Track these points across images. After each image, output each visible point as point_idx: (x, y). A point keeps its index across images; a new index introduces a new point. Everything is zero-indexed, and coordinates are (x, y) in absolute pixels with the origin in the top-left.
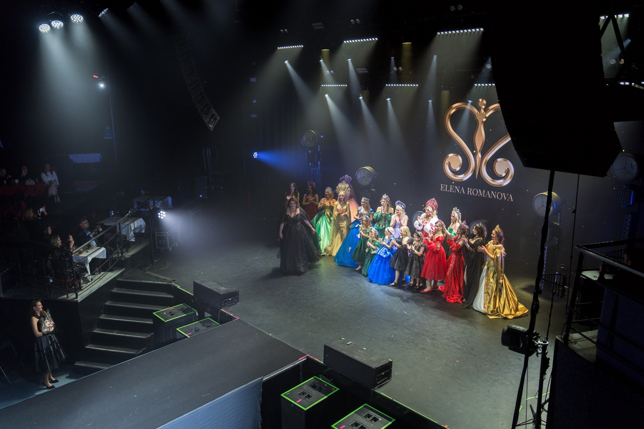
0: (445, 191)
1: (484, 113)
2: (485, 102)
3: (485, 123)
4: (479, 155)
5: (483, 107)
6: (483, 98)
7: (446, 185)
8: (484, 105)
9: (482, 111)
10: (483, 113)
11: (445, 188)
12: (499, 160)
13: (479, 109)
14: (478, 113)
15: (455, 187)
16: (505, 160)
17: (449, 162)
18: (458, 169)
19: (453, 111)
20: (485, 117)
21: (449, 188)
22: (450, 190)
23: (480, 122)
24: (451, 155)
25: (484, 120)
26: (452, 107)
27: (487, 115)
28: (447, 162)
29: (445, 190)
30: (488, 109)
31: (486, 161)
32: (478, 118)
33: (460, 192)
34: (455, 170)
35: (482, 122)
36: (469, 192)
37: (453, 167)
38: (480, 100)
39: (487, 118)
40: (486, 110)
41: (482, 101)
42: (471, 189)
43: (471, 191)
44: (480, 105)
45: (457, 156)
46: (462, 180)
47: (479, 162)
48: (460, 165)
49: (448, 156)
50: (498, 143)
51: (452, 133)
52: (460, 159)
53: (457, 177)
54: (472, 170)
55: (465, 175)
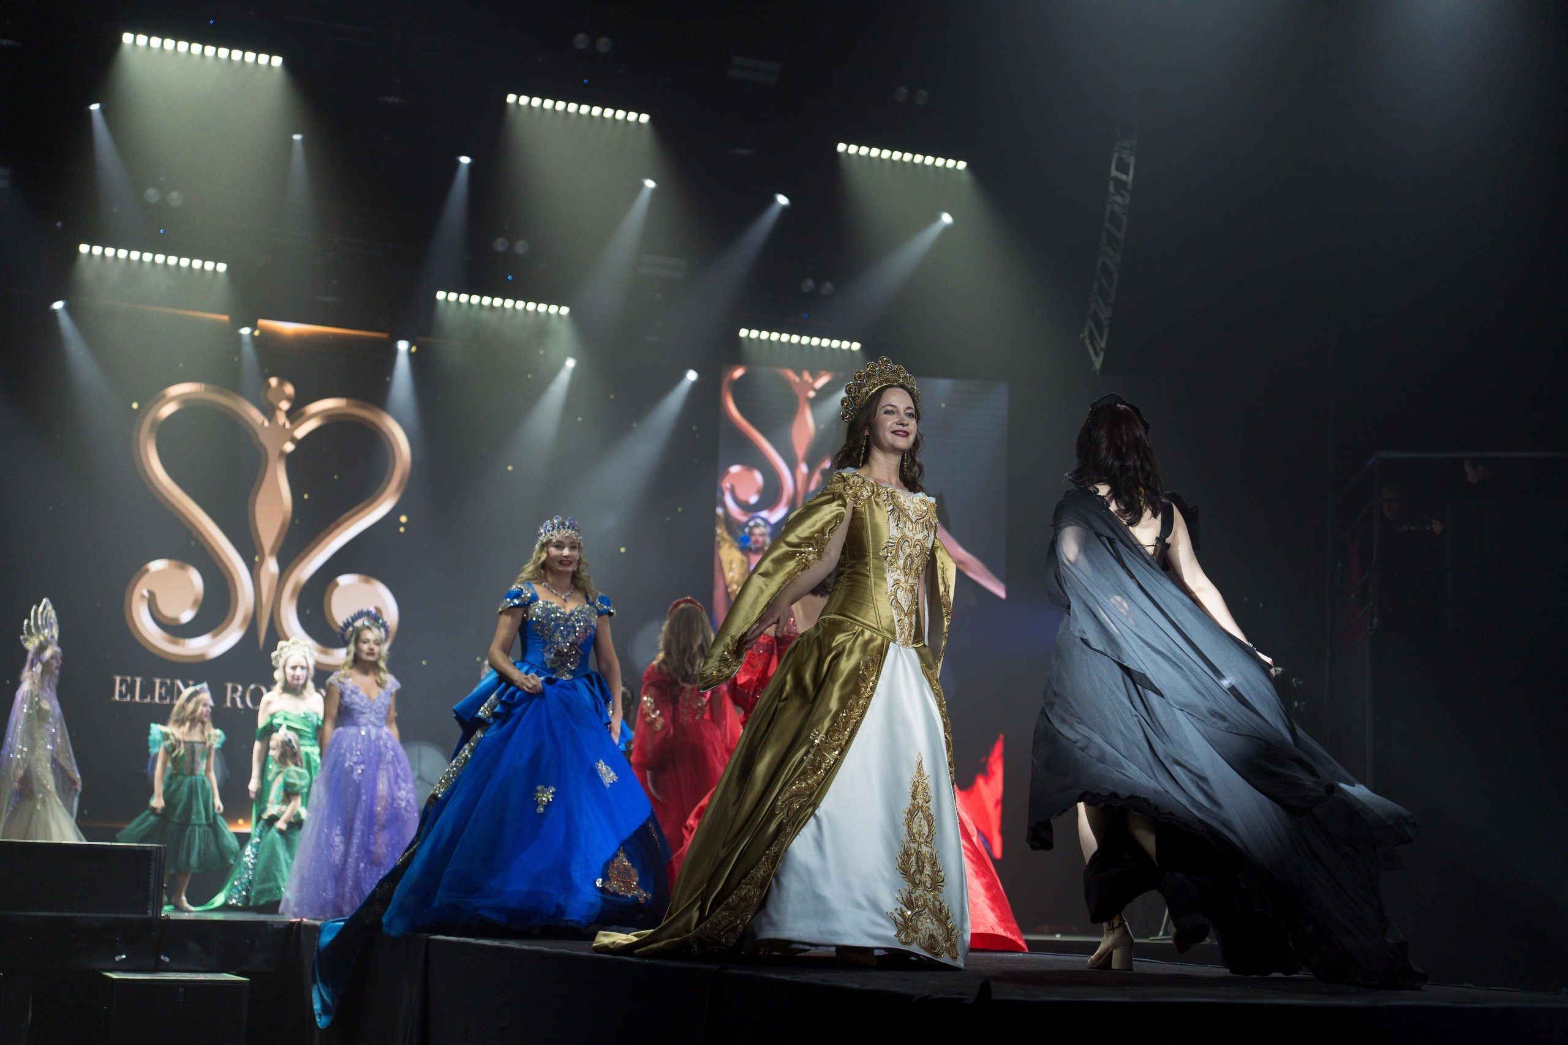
0: (132, 704)
1: (288, 425)
2: (289, 389)
3: (292, 462)
4: (272, 566)
5: (285, 405)
6: (283, 378)
7: (138, 680)
8: (288, 398)
9: (282, 419)
10: (284, 425)
11: (131, 689)
12: (344, 580)
13: (269, 411)
14: (266, 424)
15: (173, 684)
16: (366, 581)
17: (151, 593)
18: (187, 616)
19: (168, 410)
20: (293, 440)
21: (148, 690)
22: (153, 697)
23: (273, 455)
24: (157, 566)
25: (289, 447)
26: (164, 396)
27: (301, 432)
28: (141, 590)
29: (133, 696)
30: (302, 414)
31: (297, 584)
32: (265, 439)
34: (177, 620)
35: (282, 454)
36: (233, 700)
37: (167, 610)
38: (273, 381)
39: (300, 444)
40: (295, 414)
41: (281, 384)
42: (240, 688)
43: (239, 694)
44: (271, 397)
45: (182, 568)
46: (202, 655)
47: (270, 588)
48: (195, 603)
49: (147, 571)
50: (338, 526)
51: (165, 488)
52: (196, 578)
53: (184, 645)
54: (245, 619)
55: (215, 636)
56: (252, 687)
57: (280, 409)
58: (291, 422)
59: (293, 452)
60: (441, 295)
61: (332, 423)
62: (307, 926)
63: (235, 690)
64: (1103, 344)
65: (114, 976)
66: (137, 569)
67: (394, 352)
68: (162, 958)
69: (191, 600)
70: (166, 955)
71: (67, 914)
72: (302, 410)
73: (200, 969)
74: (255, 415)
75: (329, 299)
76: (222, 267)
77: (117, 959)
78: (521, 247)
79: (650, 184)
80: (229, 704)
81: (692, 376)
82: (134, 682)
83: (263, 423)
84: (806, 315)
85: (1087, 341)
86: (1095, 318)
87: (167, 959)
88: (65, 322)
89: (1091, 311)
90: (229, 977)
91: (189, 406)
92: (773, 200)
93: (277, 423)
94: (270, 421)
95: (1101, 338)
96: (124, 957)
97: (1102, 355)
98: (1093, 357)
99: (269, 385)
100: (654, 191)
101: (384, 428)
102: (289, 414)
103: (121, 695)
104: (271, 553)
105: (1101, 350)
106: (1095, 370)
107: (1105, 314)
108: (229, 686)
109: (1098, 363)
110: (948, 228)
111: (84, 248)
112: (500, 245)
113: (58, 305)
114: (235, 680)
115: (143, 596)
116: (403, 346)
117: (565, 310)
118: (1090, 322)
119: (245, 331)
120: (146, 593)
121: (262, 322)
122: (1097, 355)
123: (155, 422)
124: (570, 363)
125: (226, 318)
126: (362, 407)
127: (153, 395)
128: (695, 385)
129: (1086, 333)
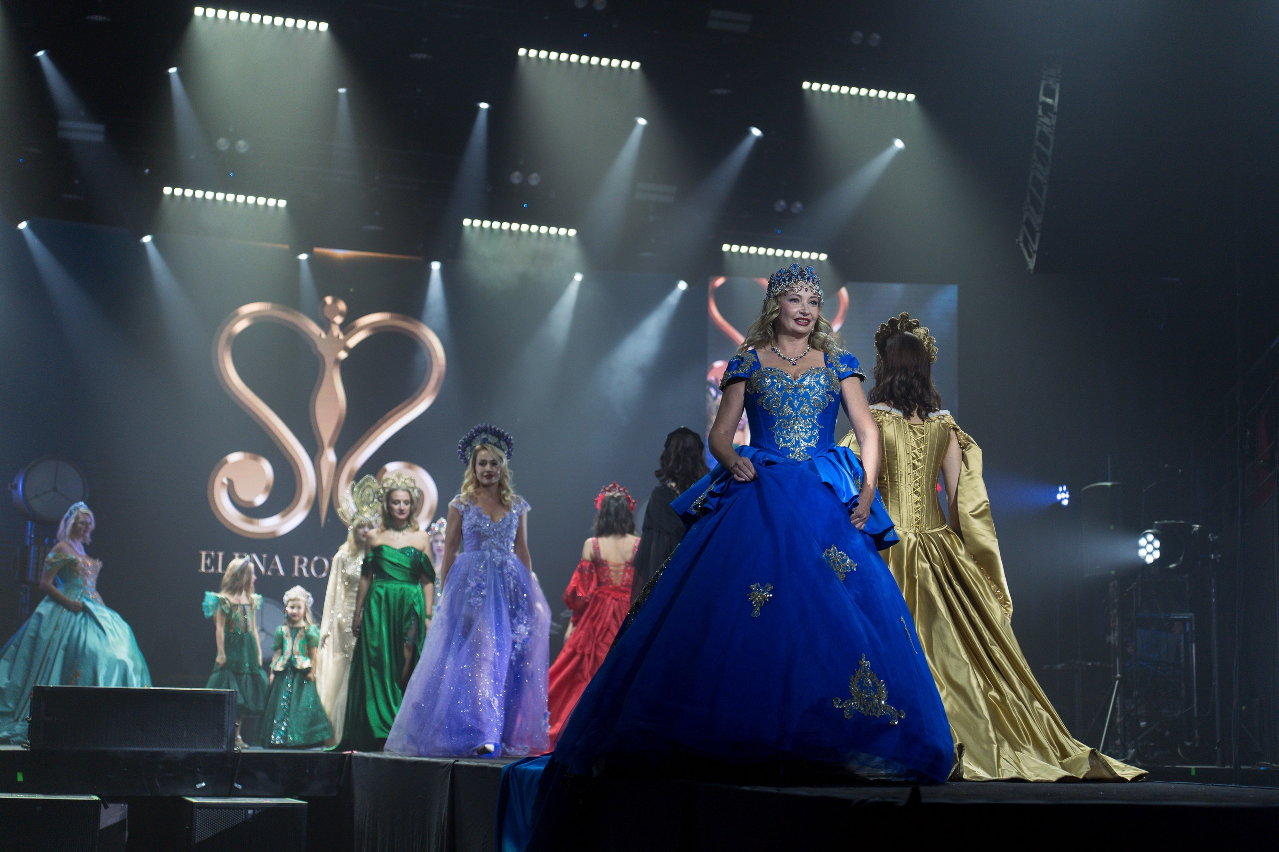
1: (341, 337)
2: (342, 306)
3: (344, 366)
4: (330, 456)
5: (338, 320)
6: (337, 297)
7: (221, 555)
8: (341, 314)
9: (336, 331)
10: (338, 336)
11: (215, 562)
12: (391, 467)
13: (326, 325)
14: (323, 336)
16: (410, 468)
17: (230, 481)
18: (260, 500)
19: (241, 326)
20: (346, 349)
23: (329, 361)
24: (234, 457)
25: (343, 355)
26: (237, 314)
27: (352, 342)
28: (222, 478)
29: (216, 568)
30: (353, 327)
31: (351, 471)
32: (324, 349)
33: (267, 570)
34: (251, 503)
35: (337, 360)
36: (300, 571)
37: (244, 495)
38: (329, 300)
39: (351, 352)
40: (348, 327)
41: (335, 302)
42: (306, 560)
43: (305, 565)
44: (327, 314)
45: (255, 459)
46: (273, 533)
47: (329, 476)
48: (267, 488)
49: (226, 462)
50: (385, 421)
51: (240, 392)
52: (266, 468)
53: (258, 524)
54: (308, 501)
55: (283, 516)
56: (316, 559)
57: (334, 323)
58: (345, 334)
59: (346, 359)
60: (467, 222)
61: (379, 334)
62: (356, 757)
63: (301, 562)
64: (1035, 247)
65: (194, 800)
66: (217, 460)
67: (429, 271)
68: (236, 785)
69: (263, 486)
70: (239, 783)
71: (156, 749)
72: (353, 323)
73: (269, 795)
74: (314, 328)
75: (372, 228)
76: (282, 203)
77: (198, 786)
78: (534, 179)
79: (642, 121)
80: (296, 574)
81: (682, 286)
82: (217, 556)
83: (321, 335)
84: (779, 231)
85: (1022, 245)
86: (1029, 224)
87: (240, 787)
88: (153, 253)
89: (1024, 220)
90: (292, 801)
91: (259, 323)
92: (748, 133)
93: (332, 334)
94: (327, 333)
95: (1034, 241)
96: (204, 784)
97: (1035, 256)
98: (1028, 259)
99: (325, 303)
100: (646, 128)
101: (422, 337)
102: (342, 327)
103: (207, 567)
104: (330, 445)
105: (1034, 252)
106: (1030, 270)
107: (1037, 220)
108: (297, 558)
109: (1031, 264)
110: (900, 153)
111: (167, 190)
112: (516, 178)
113: (147, 239)
114: (301, 554)
115: (223, 484)
116: (436, 266)
117: (572, 232)
118: (1024, 228)
119: (303, 257)
120: (225, 481)
121: (317, 250)
122: (1030, 256)
123: (230, 336)
124: (578, 277)
125: (287, 247)
126: (405, 320)
127: (229, 313)
128: (685, 294)
129: (1021, 239)
